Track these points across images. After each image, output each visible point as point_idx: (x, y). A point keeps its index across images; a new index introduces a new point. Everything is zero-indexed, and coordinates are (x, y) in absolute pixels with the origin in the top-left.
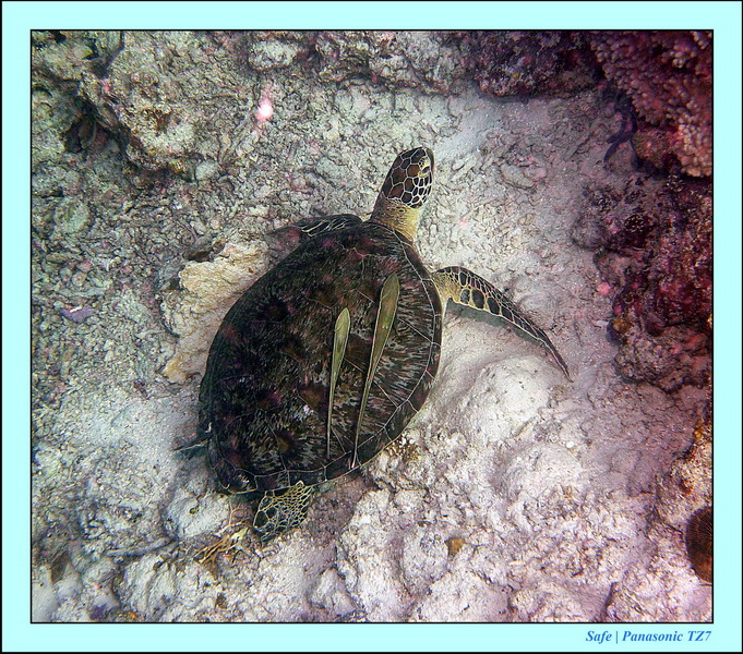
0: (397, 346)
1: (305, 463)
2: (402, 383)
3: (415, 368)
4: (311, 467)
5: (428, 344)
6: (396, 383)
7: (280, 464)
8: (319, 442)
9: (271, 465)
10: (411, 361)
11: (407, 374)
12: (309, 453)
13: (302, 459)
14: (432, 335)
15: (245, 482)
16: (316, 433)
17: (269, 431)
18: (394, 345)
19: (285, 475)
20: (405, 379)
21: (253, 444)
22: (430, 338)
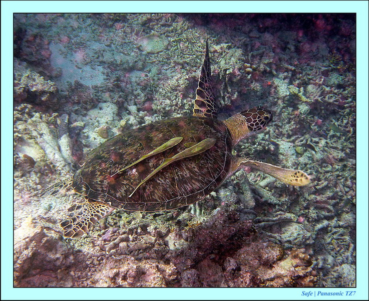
0: (196, 169)
1: (118, 195)
2: (188, 187)
3: (198, 184)
4: (119, 199)
5: (211, 179)
6: (185, 185)
7: (105, 189)
8: (131, 189)
9: (101, 187)
10: (199, 181)
11: (193, 185)
12: (123, 191)
13: (117, 192)
14: (216, 177)
15: (84, 189)
16: (132, 184)
17: (110, 171)
18: (194, 168)
19: (105, 196)
20: (190, 186)
21: (99, 173)
22: (215, 178)
